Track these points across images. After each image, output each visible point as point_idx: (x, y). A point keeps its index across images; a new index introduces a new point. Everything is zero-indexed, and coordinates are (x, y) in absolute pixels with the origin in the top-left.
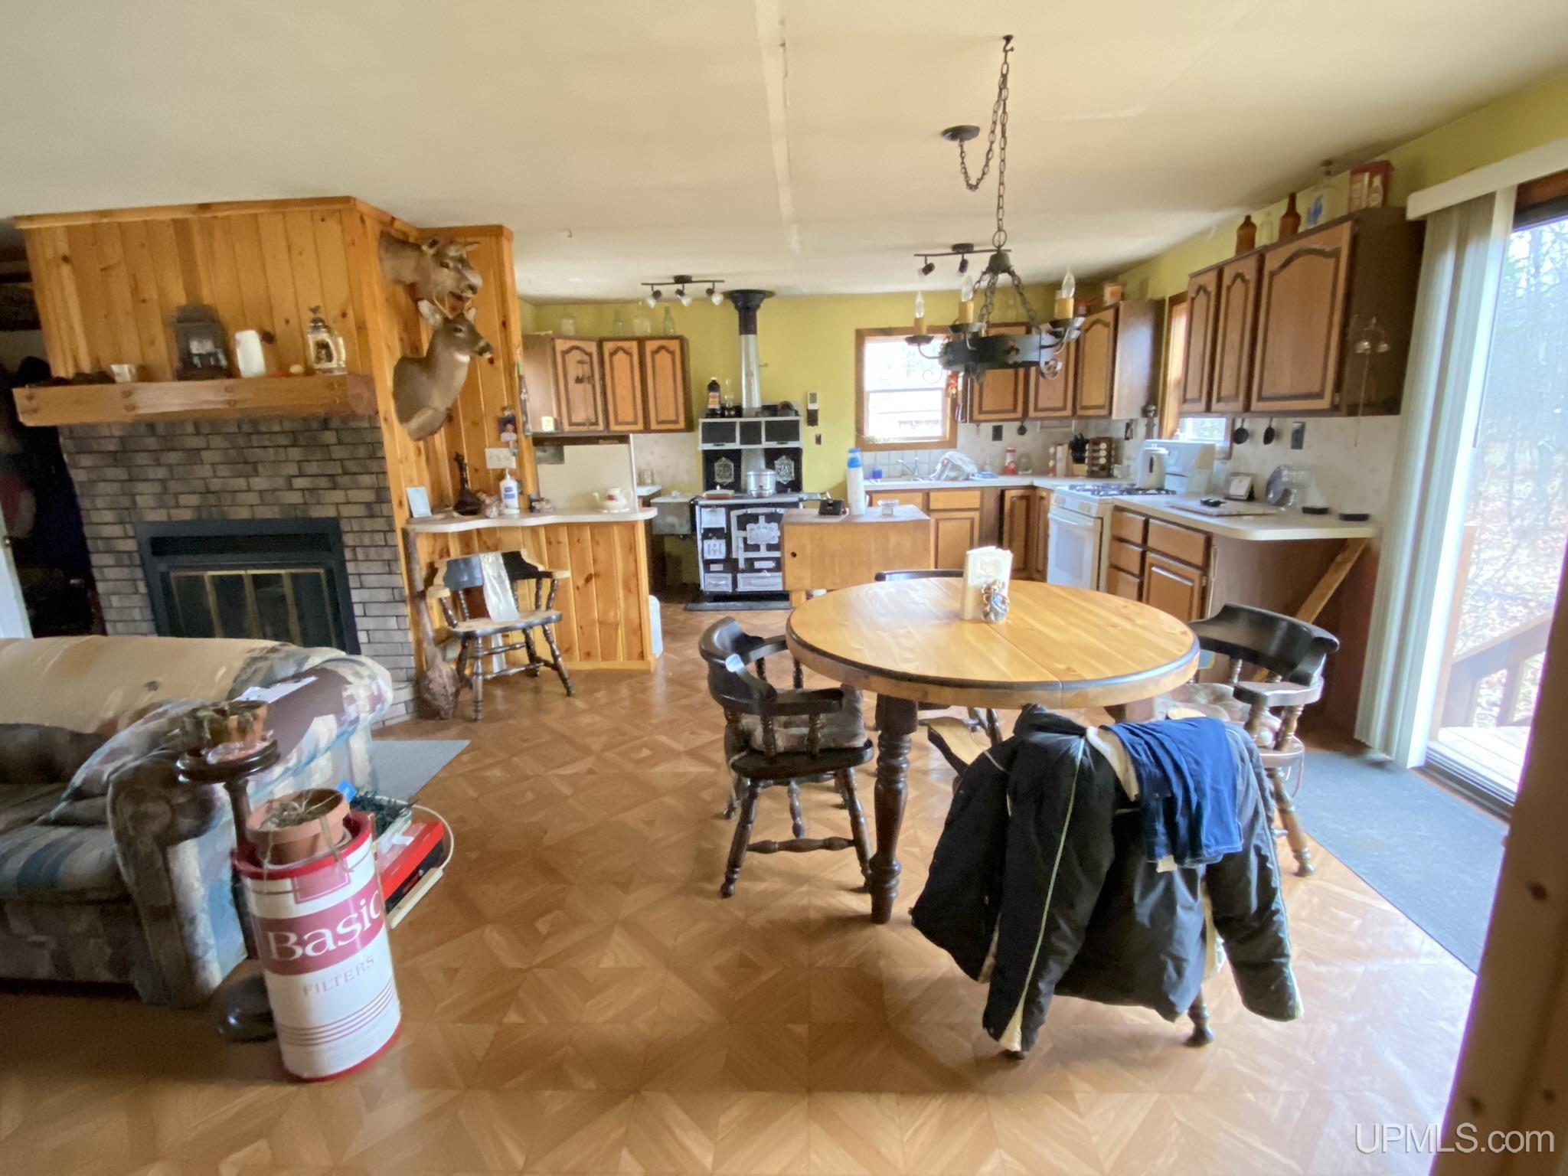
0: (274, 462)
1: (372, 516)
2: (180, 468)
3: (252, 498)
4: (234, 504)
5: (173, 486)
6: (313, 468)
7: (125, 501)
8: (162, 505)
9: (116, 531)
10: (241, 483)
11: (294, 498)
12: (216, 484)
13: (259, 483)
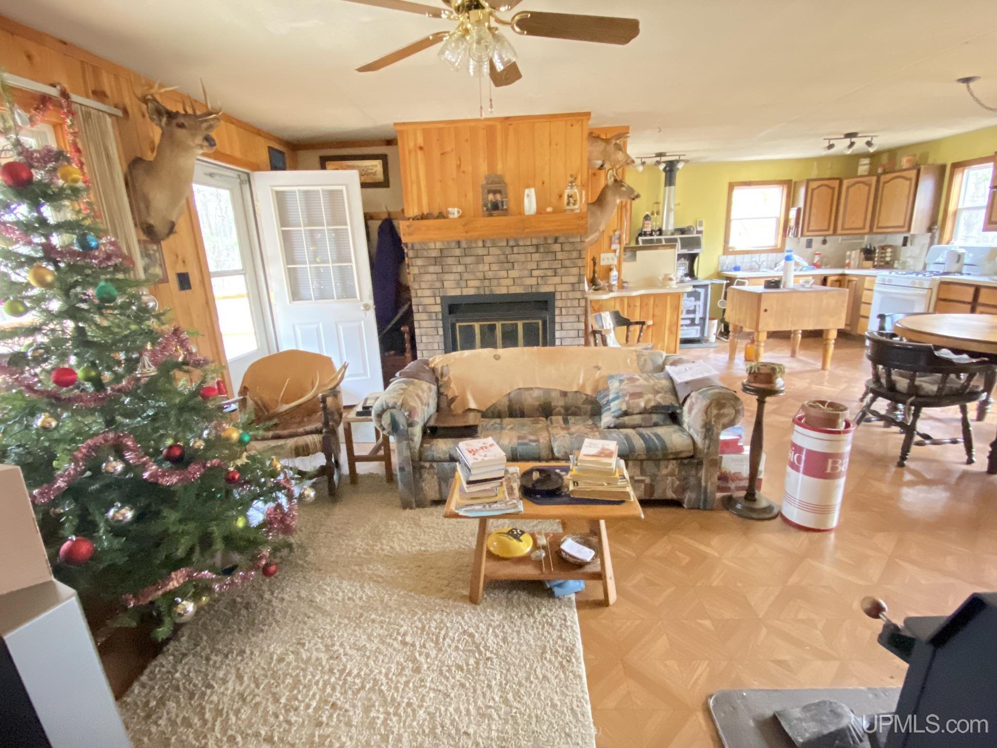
0: (523, 262)
1: (573, 290)
2: (471, 266)
3: (509, 282)
4: (499, 285)
5: (466, 276)
6: (545, 265)
7: (438, 285)
8: (459, 286)
9: (431, 301)
10: (503, 273)
11: (533, 281)
12: (490, 274)
13: (514, 274)
